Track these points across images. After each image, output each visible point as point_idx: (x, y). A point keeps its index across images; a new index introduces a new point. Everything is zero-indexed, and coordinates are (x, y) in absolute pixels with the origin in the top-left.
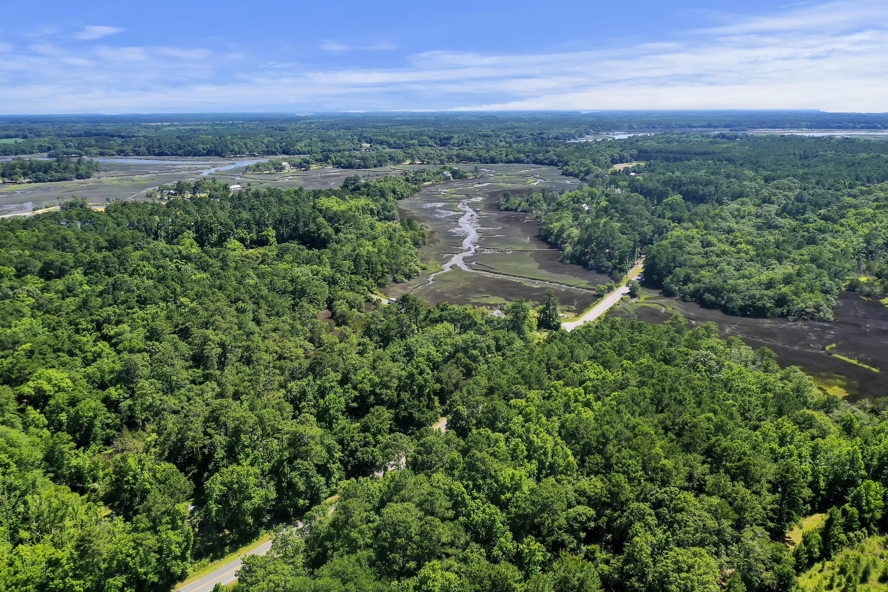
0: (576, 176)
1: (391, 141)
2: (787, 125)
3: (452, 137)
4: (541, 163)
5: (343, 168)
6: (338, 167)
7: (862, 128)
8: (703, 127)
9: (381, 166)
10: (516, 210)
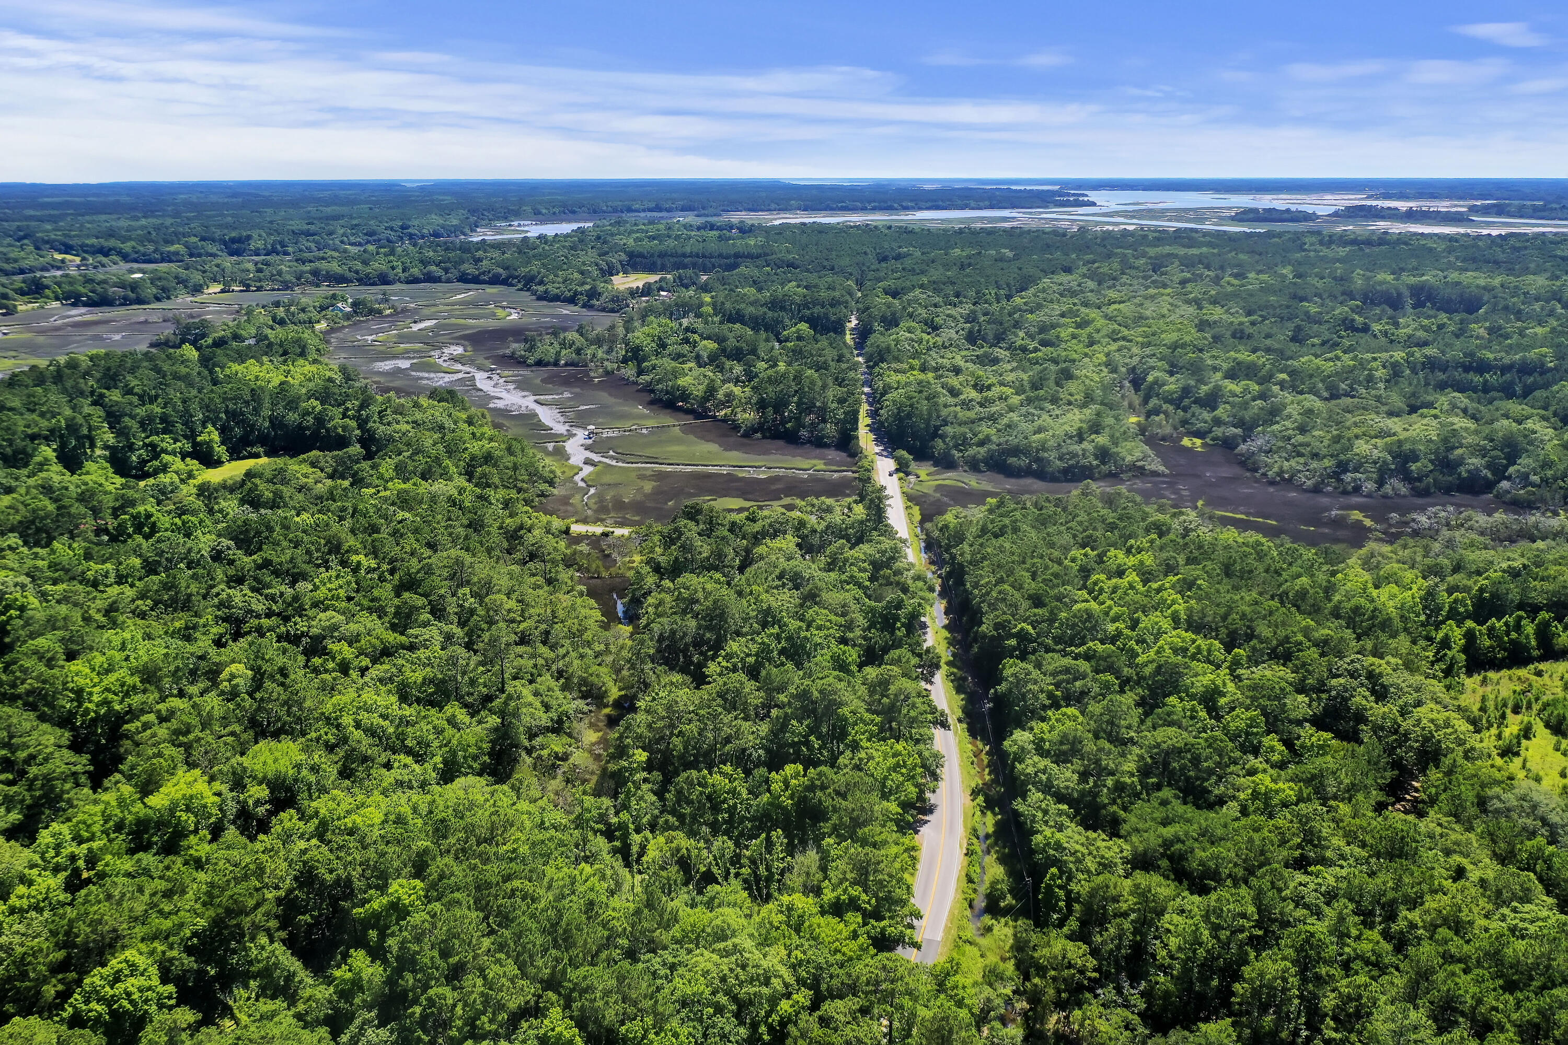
0: (572, 300)
1: (127, 247)
2: (773, 206)
3: (249, 237)
4: (476, 280)
5: (85, 305)
6: (74, 305)
7: (874, 209)
8: (650, 210)
9: (169, 298)
10: (556, 364)
